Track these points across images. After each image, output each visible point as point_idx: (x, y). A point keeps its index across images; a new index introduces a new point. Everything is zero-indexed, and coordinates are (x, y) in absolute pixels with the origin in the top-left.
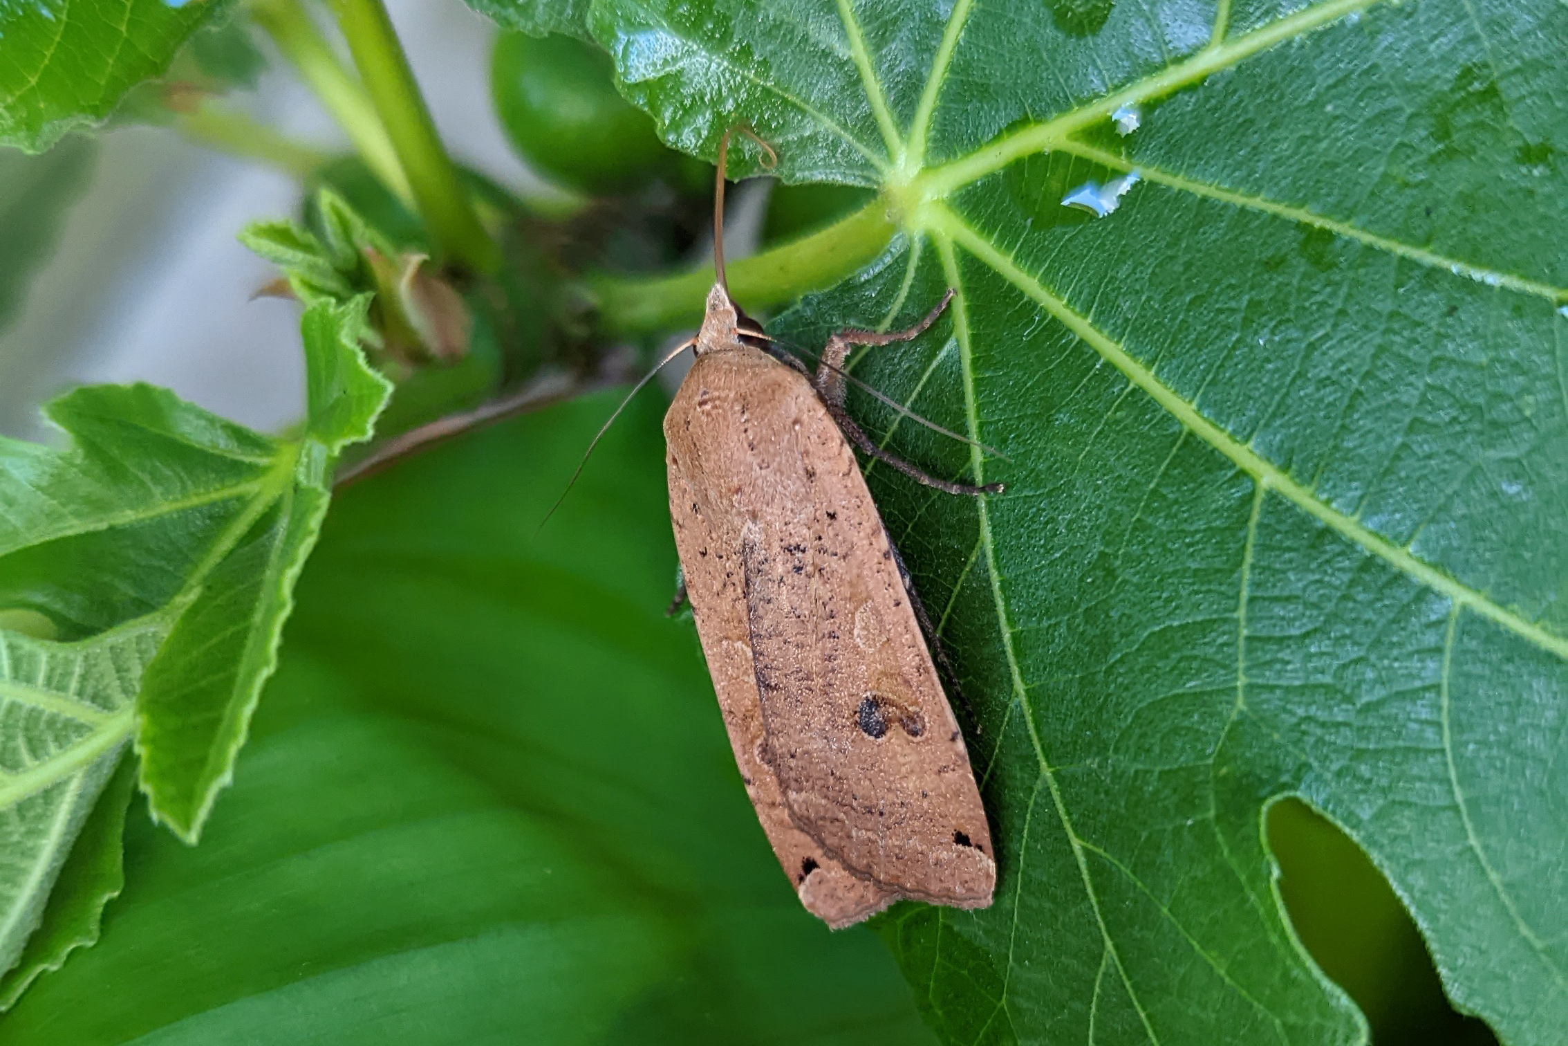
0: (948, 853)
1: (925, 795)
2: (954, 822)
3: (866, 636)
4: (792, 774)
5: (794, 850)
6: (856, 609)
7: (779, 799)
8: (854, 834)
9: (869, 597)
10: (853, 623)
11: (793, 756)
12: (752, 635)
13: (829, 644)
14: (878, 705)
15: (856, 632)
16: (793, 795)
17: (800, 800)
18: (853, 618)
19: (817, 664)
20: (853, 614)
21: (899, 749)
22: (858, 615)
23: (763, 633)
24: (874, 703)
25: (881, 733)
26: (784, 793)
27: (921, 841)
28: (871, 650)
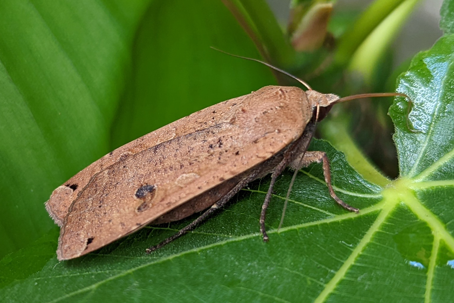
0: (83, 237)
1: (110, 221)
2: (98, 235)
3: (183, 179)
4: (116, 169)
5: (81, 179)
6: (195, 173)
7: (105, 167)
8: (90, 199)
9: (201, 176)
10: (189, 173)
11: (124, 167)
12: (179, 138)
13: (178, 166)
14: (151, 192)
15: (184, 175)
16: (106, 172)
17: (105, 175)
18: (191, 172)
19: (168, 164)
20: (193, 172)
21: (131, 205)
22: (192, 174)
23: (180, 141)
24: (152, 190)
25: (138, 196)
26: (107, 168)
27: (89, 226)
28: (176, 183)
